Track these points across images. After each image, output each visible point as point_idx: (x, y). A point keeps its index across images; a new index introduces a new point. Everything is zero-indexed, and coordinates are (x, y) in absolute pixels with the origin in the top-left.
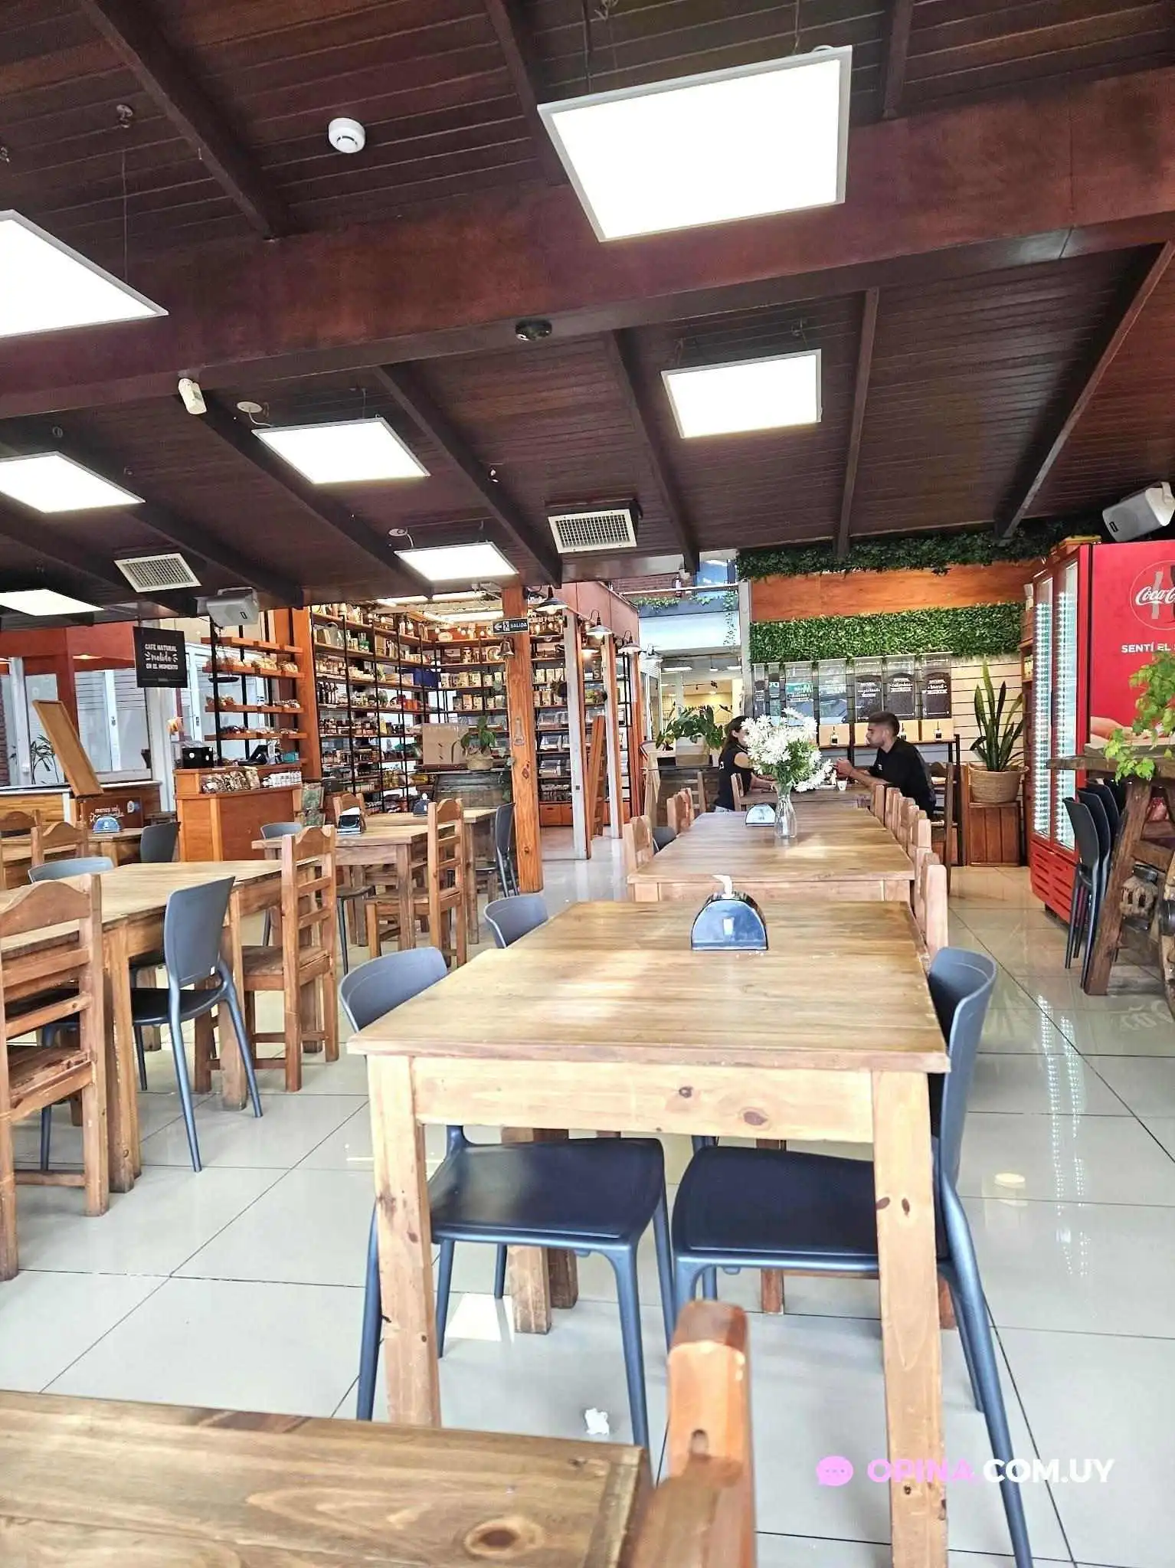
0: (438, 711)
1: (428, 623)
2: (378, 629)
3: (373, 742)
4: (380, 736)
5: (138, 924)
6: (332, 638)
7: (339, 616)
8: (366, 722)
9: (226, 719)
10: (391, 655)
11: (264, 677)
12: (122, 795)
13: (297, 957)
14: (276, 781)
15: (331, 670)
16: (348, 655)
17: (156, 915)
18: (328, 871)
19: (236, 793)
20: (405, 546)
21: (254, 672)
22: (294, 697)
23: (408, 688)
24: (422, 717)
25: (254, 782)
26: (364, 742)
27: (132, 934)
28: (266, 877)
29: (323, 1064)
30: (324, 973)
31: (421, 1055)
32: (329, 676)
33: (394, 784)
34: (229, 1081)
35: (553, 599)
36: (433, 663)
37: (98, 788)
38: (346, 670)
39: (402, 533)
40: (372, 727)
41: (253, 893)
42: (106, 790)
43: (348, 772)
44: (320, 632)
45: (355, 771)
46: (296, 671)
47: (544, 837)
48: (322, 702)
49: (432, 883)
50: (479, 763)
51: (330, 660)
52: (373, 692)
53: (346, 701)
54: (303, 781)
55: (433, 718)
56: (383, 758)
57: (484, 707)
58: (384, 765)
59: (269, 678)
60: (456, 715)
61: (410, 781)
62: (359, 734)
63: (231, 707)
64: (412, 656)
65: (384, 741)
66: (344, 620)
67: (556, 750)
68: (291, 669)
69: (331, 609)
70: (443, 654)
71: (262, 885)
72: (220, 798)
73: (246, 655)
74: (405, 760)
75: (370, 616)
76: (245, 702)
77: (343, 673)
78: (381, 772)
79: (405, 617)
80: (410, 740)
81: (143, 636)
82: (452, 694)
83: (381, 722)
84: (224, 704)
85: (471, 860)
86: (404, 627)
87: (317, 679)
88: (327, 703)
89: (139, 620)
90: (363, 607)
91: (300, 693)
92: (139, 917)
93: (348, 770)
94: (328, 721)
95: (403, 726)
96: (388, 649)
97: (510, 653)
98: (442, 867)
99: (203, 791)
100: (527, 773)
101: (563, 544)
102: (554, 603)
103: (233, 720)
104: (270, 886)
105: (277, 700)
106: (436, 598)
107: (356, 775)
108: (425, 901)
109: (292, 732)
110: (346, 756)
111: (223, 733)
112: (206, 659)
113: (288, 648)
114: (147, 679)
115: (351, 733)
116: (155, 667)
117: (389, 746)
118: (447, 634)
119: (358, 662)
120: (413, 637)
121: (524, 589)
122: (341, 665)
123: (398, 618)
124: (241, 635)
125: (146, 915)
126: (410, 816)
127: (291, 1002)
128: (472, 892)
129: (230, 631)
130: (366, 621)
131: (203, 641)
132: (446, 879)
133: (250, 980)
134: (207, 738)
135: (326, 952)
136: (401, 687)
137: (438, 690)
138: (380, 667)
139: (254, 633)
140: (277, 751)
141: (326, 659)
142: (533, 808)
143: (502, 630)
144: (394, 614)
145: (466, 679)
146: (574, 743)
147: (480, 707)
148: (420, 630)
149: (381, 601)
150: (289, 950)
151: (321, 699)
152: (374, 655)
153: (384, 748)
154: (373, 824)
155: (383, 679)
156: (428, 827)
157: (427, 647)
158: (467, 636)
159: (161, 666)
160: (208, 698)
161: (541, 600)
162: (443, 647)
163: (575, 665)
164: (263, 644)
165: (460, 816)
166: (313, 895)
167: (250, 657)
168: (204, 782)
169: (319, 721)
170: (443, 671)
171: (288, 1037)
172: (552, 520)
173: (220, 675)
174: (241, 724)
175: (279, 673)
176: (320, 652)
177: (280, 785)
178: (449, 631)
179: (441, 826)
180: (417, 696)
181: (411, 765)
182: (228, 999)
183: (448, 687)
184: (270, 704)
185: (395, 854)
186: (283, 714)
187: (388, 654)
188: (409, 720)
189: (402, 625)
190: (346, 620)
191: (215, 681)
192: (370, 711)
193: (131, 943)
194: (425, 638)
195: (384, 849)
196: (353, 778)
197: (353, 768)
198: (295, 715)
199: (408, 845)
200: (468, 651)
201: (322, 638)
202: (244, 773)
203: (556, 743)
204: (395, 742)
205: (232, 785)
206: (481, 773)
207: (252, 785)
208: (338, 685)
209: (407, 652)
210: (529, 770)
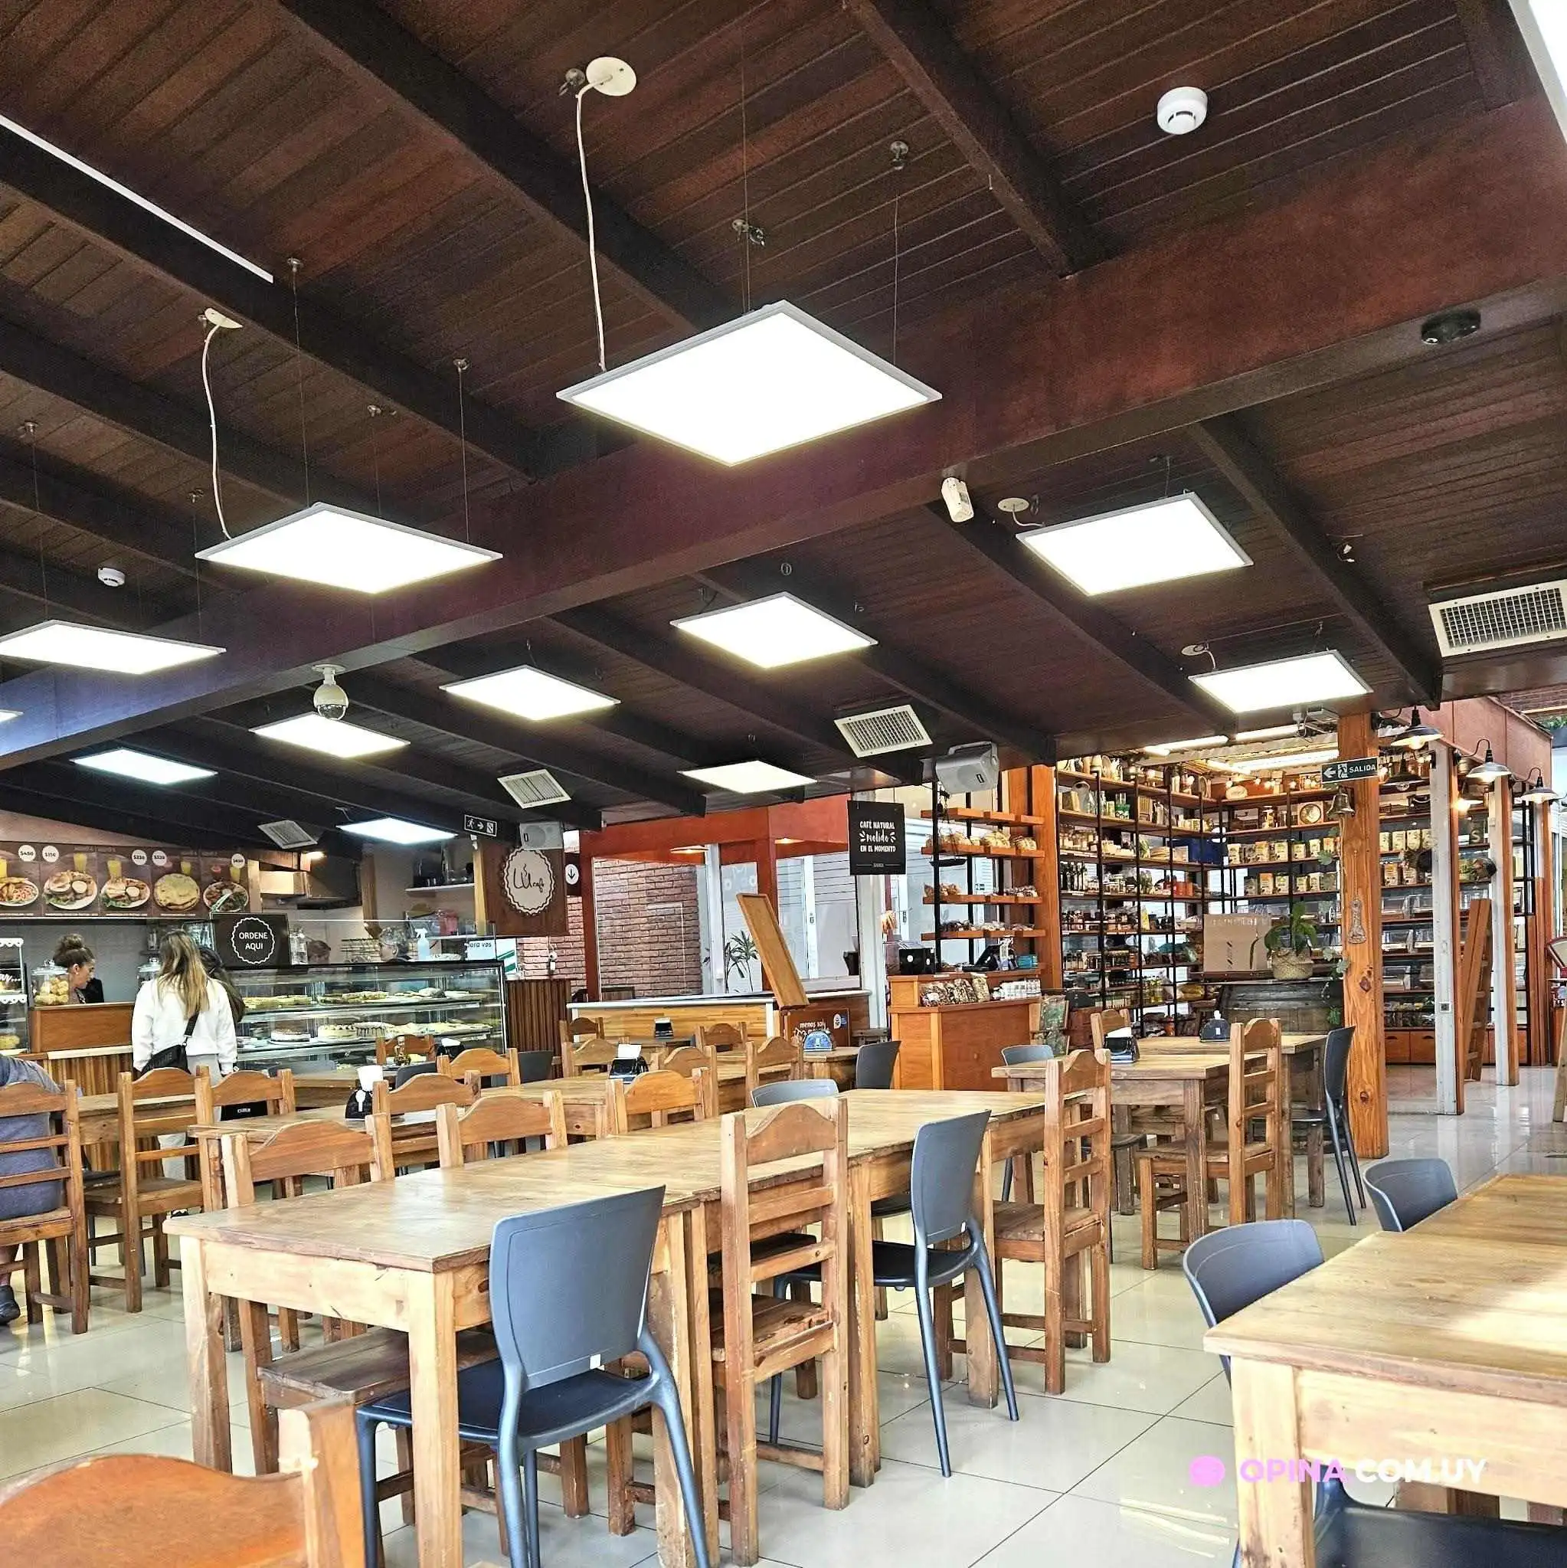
0: (1222, 897)
1: (1212, 774)
2: (1144, 787)
3: (1130, 941)
4: (1140, 932)
5: (882, 1161)
6: (1081, 803)
7: (1091, 772)
8: (1121, 914)
9: (947, 912)
10: (1159, 821)
11: (993, 857)
12: (828, 1007)
13: (1061, 1219)
14: (1009, 991)
15: (1079, 846)
16: (1102, 826)
17: (903, 1152)
18: (1100, 1111)
19: (961, 1006)
20: (1202, 666)
21: (983, 851)
22: (1031, 882)
23: (1181, 866)
24: (1197, 907)
25: (983, 993)
26: (1118, 941)
27: (875, 1173)
28: (1024, 1114)
29: (1090, 1364)
30: (1092, 1245)
31: (1313, 1367)
32: (1076, 854)
33: (1156, 999)
34: (978, 1370)
35: (1419, 728)
36: (1217, 830)
37: (803, 998)
38: (1099, 846)
39: (1200, 650)
40: (1130, 921)
41: (1007, 1132)
42: (811, 1000)
43: (1096, 982)
44: (1067, 795)
45: (1107, 980)
46: (1035, 847)
47: (1390, 1080)
48: (1065, 888)
49: (1235, 1135)
50: (1291, 969)
51: (1077, 832)
52: (1132, 873)
53: (1097, 886)
54: (1043, 993)
55: (1215, 908)
56: (1144, 963)
57: (1290, 890)
58: (1146, 973)
59: (1001, 859)
60: (1246, 902)
61: (1179, 994)
62: (1112, 930)
63: (954, 898)
64: (1188, 822)
65: (1145, 938)
66: (1097, 777)
67: (1405, 951)
68: (1028, 845)
69: (1081, 764)
70: (1231, 817)
71: (1017, 1123)
72: (942, 1013)
73: (973, 829)
74: (1174, 967)
75: (1132, 770)
76: (970, 891)
77: (1094, 848)
78: (1140, 982)
79: (1180, 768)
80: (1180, 939)
81: (859, 812)
82: (1242, 873)
83: (1142, 914)
84: (946, 894)
85: (1286, 1106)
86: (1178, 782)
87: (1060, 857)
88: (1072, 889)
89: (852, 792)
90: (1124, 759)
91: (1038, 877)
92: (883, 1153)
93: (1096, 979)
94: (1073, 913)
95: (1172, 919)
96: (1155, 814)
97: (1349, 809)
98: (1249, 1114)
99: (922, 1004)
100: (1369, 984)
101: (1451, 643)
102: (1420, 733)
103: (955, 913)
104: (1028, 1125)
105: (1008, 887)
106: (1240, 737)
107: (1107, 985)
108: (1224, 1159)
109: (1026, 929)
110: (1094, 960)
111: (943, 931)
112: (926, 838)
113: (1025, 819)
114: (861, 866)
115: (1101, 929)
116: (870, 849)
117: (1151, 946)
118: (1241, 789)
119: (1113, 833)
120: (1190, 796)
121: (1373, 716)
122: (1091, 838)
123: (1169, 770)
124: (968, 805)
125: (890, 1151)
126: (1194, 1042)
127: (1053, 1279)
128: (1287, 1152)
129: (956, 801)
130: (1126, 778)
131: (924, 815)
132: (1253, 1130)
133: (1001, 1244)
134: (925, 937)
135: (1096, 1217)
136: (1171, 865)
137: (1222, 868)
138: (1143, 838)
139: (984, 801)
140: (1010, 952)
141: (1071, 831)
142: (1376, 1037)
143: (1335, 777)
144: (1164, 765)
145: (1265, 851)
146: (1441, 941)
147: (1284, 890)
148: (1201, 786)
149: (1148, 749)
150: (1052, 1210)
151: (1065, 884)
152: (1136, 823)
153: (1145, 950)
154: (1147, 1051)
155: (1147, 855)
156: (1229, 1055)
157: (1210, 808)
158: (1271, 790)
159: (877, 848)
160: (926, 887)
161: (1401, 730)
162: (1232, 807)
163: (1446, 823)
164: (995, 815)
165: (1275, 1043)
166: (1078, 1141)
167: (979, 832)
168: (923, 993)
169: (1061, 914)
170: (1232, 840)
171: (1049, 1323)
172: (1435, 609)
173: (942, 858)
174: (964, 918)
175: (1013, 853)
176: (1066, 822)
177: (1013, 998)
178: (1242, 784)
179: (1248, 1057)
180: (1192, 877)
181: (1182, 974)
182: (979, 1265)
183: (1237, 862)
184: (1001, 893)
185: (1181, 1092)
186: (1016, 905)
187: (1154, 820)
188: (1180, 910)
189: (1176, 780)
190: (1101, 778)
191: (937, 864)
192: (1128, 899)
193: (873, 1183)
194: (1207, 797)
195: (1166, 1085)
196: (1103, 990)
197: (1102, 975)
198: (1031, 906)
199: (1200, 1080)
200: (1271, 811)
201: (1068, 804)
202: (971, 982)
203: (1405, 940)
204: (1160, 940)
205: (956, 996)
206: (1294, 983)
207: (980, 996)
208: (1087, 866)
209: (1181, 817)
210: (1371, 980)
